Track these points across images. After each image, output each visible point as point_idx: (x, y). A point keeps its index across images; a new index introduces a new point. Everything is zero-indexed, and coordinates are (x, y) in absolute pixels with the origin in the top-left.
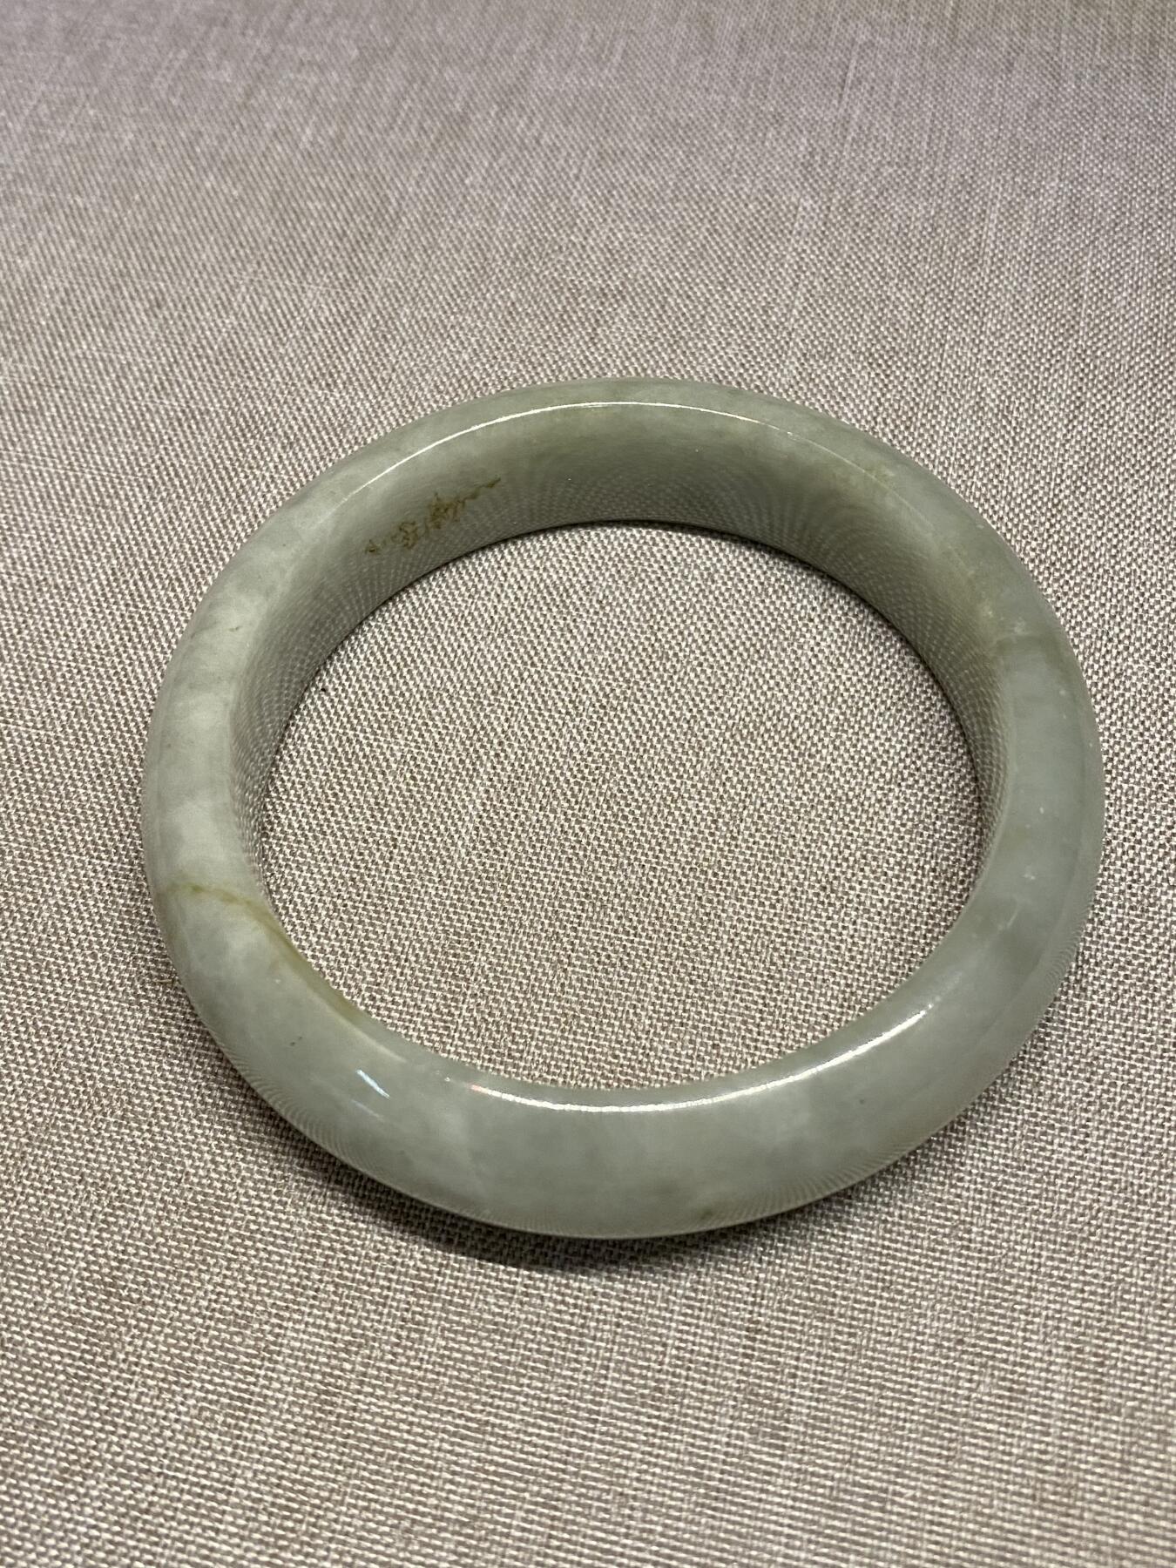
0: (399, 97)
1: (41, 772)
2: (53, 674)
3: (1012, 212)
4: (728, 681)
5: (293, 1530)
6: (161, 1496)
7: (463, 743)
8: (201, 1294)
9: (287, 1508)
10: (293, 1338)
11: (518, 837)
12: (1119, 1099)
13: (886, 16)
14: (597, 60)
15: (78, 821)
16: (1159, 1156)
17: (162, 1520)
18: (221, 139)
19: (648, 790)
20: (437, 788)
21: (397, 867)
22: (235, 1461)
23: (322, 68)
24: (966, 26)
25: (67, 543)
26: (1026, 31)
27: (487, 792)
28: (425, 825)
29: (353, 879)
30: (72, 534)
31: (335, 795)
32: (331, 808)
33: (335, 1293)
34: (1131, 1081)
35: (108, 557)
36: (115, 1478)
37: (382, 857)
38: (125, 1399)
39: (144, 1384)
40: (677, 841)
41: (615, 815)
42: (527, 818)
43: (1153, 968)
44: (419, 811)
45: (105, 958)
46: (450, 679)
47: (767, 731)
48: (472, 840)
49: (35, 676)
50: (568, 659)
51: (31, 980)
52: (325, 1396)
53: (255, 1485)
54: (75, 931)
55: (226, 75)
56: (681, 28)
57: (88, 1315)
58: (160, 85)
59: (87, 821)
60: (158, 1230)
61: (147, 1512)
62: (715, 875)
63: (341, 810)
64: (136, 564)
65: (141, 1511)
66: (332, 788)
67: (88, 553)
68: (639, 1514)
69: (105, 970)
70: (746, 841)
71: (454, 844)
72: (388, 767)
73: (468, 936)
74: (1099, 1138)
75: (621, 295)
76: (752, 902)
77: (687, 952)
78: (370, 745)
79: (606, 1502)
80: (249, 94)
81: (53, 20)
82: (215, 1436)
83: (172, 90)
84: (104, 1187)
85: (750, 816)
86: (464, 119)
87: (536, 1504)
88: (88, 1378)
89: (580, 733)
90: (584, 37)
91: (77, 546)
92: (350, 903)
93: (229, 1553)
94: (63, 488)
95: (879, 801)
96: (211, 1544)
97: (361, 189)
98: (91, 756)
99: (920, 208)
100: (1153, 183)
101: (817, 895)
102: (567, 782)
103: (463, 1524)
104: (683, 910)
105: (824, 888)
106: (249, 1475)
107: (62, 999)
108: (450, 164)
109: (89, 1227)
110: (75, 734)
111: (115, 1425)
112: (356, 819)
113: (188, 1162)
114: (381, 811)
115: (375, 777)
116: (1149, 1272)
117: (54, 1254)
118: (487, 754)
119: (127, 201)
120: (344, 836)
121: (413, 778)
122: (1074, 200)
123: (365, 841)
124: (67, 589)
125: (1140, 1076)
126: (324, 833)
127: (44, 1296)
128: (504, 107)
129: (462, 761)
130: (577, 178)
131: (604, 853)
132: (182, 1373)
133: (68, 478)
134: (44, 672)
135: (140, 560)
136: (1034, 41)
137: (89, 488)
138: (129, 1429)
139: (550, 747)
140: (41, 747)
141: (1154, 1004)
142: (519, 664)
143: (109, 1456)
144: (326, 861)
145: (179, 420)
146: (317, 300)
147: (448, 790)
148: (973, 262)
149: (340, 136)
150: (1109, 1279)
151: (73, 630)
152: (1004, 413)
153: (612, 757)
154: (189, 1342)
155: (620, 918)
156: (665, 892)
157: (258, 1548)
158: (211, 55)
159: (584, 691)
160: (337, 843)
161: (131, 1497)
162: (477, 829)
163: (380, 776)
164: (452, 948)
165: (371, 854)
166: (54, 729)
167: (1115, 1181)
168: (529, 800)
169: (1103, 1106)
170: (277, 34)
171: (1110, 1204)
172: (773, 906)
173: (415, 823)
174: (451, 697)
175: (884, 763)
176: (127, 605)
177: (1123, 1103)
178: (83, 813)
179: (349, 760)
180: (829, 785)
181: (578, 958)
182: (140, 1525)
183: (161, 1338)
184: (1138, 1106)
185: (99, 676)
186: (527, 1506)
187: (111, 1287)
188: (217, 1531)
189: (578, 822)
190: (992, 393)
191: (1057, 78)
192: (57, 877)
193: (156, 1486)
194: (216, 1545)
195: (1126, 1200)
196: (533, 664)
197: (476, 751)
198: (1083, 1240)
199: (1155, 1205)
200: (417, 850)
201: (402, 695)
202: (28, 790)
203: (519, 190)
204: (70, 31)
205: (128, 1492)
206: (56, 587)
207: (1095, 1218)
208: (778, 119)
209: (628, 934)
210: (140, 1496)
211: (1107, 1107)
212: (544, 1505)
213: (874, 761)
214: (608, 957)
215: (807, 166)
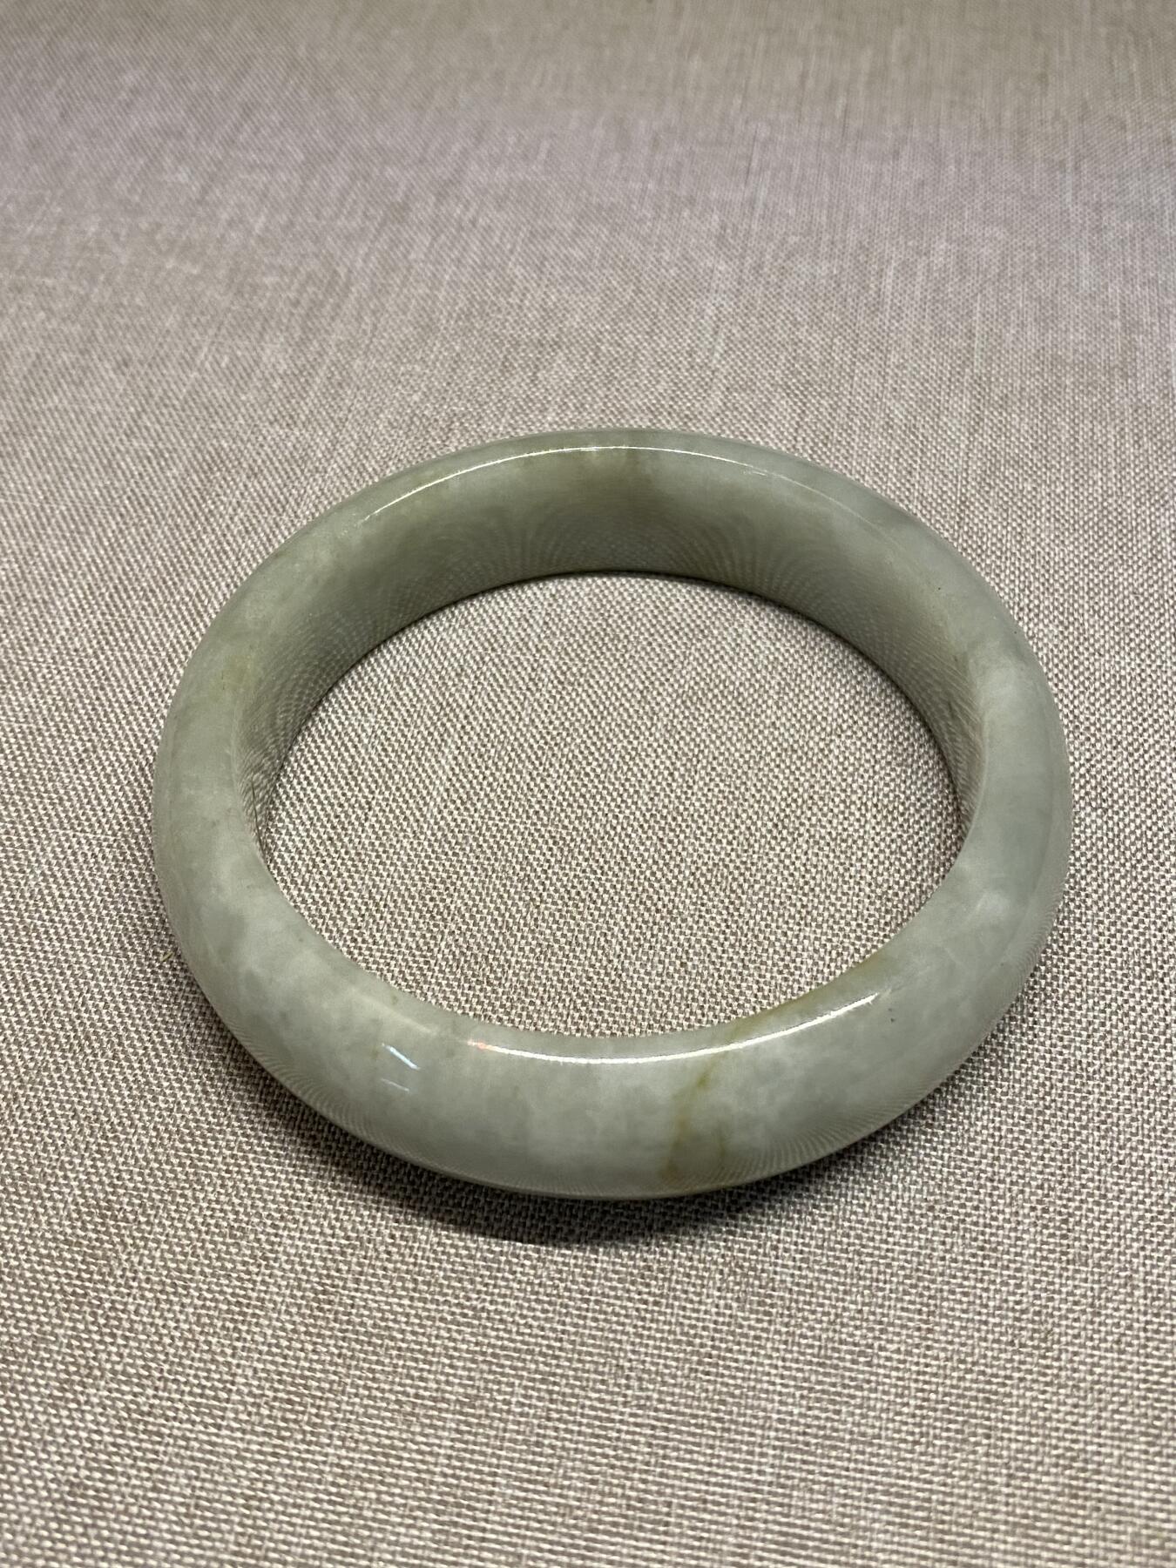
0: (344, 193)
1: (25, 760)
2: (34, 675)
3: (906, 269)
4: (677, 656)
5: (296, 1421)
6: (161, 1399)
7: (430, 718)
8: (196, 1211)
9: (289, 1401)
10: (290, 1243)
11: (487, 795)
12: (1061, 991)
13: (783, 117)
14: (525, 157)
15: (61, 799)
16: (1103, 1038)
17: (163, 1421)
18: (181, 228)
19: (608, 751)
20: (408, 757)
21: (372, 826)
22: (235, 1362)
23: (272, 169)
24: (855, 124)
25: (44, 564)
26: (909, 125)
27: (455, 758)
28: (398, 789)
29: (330, 839)
30: (49, 556)
31: (310, 767)
32: (306, 778)
33: (329, 1202)
34: (1072, 974)
35: (84, 575)
36: (115, 1386)
37: (358, 818)
38: (123, 1311)
39: (143, 1297)
40: (637, 792)
41: (577, 773)
42: (495, 779)
43: (1083, 878)
44: (391, 777)
45: (91, 918)
46: (415, 665)
47: (715, 696)
48: (443, 800)
49: (17, 678)
50: (526, 644)
51: (20, 942)
52: (324, 1294)
53: (256, 1383)
54: (62, 896)
55: (183, 177)
56: (599, 132)
57: (84, 1238)
58: (121, 186)
59: (70, 800)
60: (152, 1156)
61: (149, 1414)
62: (674, 819)
63: (317, 779)
64: (111, 579)
65: (142, 1413)
66: (306, 762)
67: (65, 571)
68: (635, 1384)
69: (91, 929)
70: (701, 789)
71: (426, 804)
72: (360, 741)
73: (443, 882)
74: (1047, 1024)
75: (557, 344)
76: (709, 841)
77: (651, 886)
78: (341, 723)
79: (602, 1373)
80: (205, 190)
81: (19, 136)
82: (214, 1340)
83: (131, 190)
84: (96, 1121)
85: (704, 768)
86: (405, 207)
87: (533, 1380)
88: (85, 1295)
89: (541, 706)
90: (512, 140)
91: (53, 566)
92: (328, 861)
93: (232, 1447)
94: (39, 517)
95: (822, 750)
96: (214, 1439)
97: (313, 265)
98: (73, 744)
99: (823, 269)
100: (1031, 242)
101: (770, 831)
102: (531, 747)
103: (462, 1404)
104: (647, 850)
105: (776, 826)
106: (250, 1373)
107: (51, 956)
108: (394, 243)
109: (82, 1157)
110: (56, 725)
111: (113, 1335)
112: (330, 787)
113: (179, 1094)
114: (355, 779)
115: (347, 750)
116: (1104, 1137)
117: (48, 1184)
118: (454, 726)
119: (93, 280)
120: (320, 803)
121: (385, 750)
122: (961, 258)
123: (341, 805)
124: (45, 602)
125: (1080, 969)
126: (301, 801)
127: (39, 1223)
128: (441, 197)
129: (430, 734)
130: (511, 252)
131: (570, 805)
132: (178, 1285)
133: (43, 509)
134: (24, 674)
135: (115, 576)
136: (916, 134)
137: (64, 518)
138: (126, 1338)
139: (513, 719)
140: (24, 738)
141: (1087, 908)
142: (480, 649)
143: (108, 1366)
144: (303, 824)
145: (148, 458)
146: (274, 354)
147: (418, 759)
148: (876, 308)
149: (292, 223)
150: (1066, 1146)
151: (52, 637)
152: (911, 429)
153: (572, 724)
154: (186, 1255)
155: (586, 860)
156: (629, 836)
157: (261, 1439)
158: (168, 161)
159: (543, 670)
160: (314, 808)
161: (132, 1402)
162: (447, 790)
163: (353, 751)
164: (429, 893)
165: (347, 816)
166: (36, 722)
167: (1065, 1061)
168: (495, 764)
169: (1048, 997)
170: (230, 142)
171: (1061, 1081)
172: (730, 843)
173: (388, 788)
174: (417, 680)
175: (825, 719)
176: (103, 614)
177: (1066, 993)
178: (67, 793)
179: (322, 737)
180: (775, 739)
181: (549, 896)
182: (141, 1427)
183: (158, 1254)
184: (1079, 995)
185: (78, 675)
186: (525, 1383)
187: (106, 1210)
188: (219, 1427)
189: (543, 780)
190: (899, 415)
191: (939, 161)
192: (43, 850)
193: (156, 1389)
194: (219, 1441)
195: (1077, 1076)
196: (493, 650)
197: (443, 725)
198: (1040, 1113)
199: (1103, 1080)
200: (391, 811)
201: (370, 679)
202: (12, 776)
203: (458, 262)
204: (34, 145)
205: (129, 1397)
206: (35, 601)
207: (1049, 1094)
208: (691, 201)
209: (595, 873)
210: (141, 1400)
211: (1050, 997)
212: (543, 1381)
213: (814, 717)
214: (578, 893)
215: (721, 239)
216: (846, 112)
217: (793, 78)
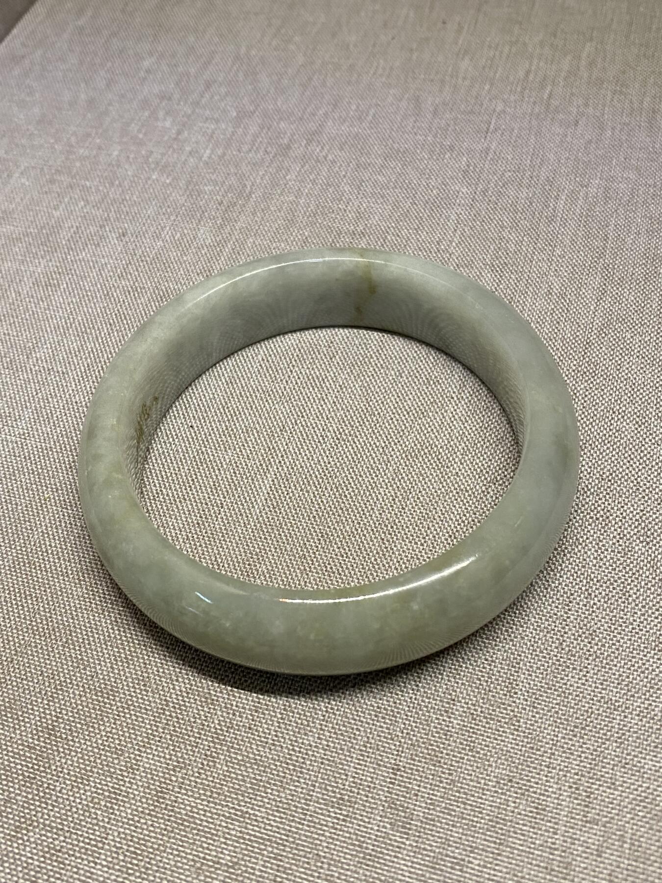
0: (256, 136)
1: (41, 465)
2: (52, 415)
3: (573, 196)
4: (406, 428)
5: (137, 865)
6: (67, 843)
7: (262, 456)
8: (99, 736)
9: (135, 853)
10: (146, 762)
11: (288, 504)
12: (606, 654)
13: (512, 98)
14: (360, 118)
15: (57, 489)
16: (627, 685)
17: (67, 856)
18: (163, 155)
19: (359, 482)
20: (247, 478)
21: (222, 518)
22: (109, 826)
23: (217, 121)
24: (555, 103)
25: (65, 351)
26: (586, 105)
27: (273, 481)
28: (239, 497)
29: (198, 524)
30: (69, 346)
31: (193, 480)
32: (190, 487)
33: (170, 739)
34: (613, 644)
35: (86, 358)
36: (44, 832)
37: (215, 512)
38: (53, 790)
39: (65, 783)
40: (372, 509)
41: (340, 495)
42: (294, 495)
43: (629, 584)
44: (236, 489)
45: (64, 560)
46: (258, 423)
47: (425, 454)
48: (263, 505)
49: (43, 417)
50: (321, 414)
51: (25, 570)
52: (161, 794)
53: (118, 840)
54: (50, 545)
55: (168, 124)
56: (404, 104)
57: (38, 745)
58: (134, 128)
59: (62, 490)
60: (79, 702)
61: (60, 851)
62: (392, 527)
63: (195, 488)
64: (100, 362)
65: (56, 851)
66: (191, 477)
67: (76, 356)
68: (326, 866)
69: (63, 566)
70: (409, 510)
71: (253, 507)
72: (222, 466)
73: (257, 554)
74: (594, 674)
75: (363, 234)
76: (411, 542)
77: (374, 567)
78: (213, 455)
79: (308, 858)
80: (179, 133)
81: (83, 96)
82: (99, 812)
83: (139, 131)
84: (53, 678)
85: (413, 497)
86: (288, 147)
87: (270, 857)
88: (35, 778)
89: (325, 452)
90: (354, 107)
91: (70, 352)
92: (195, 536)
93: (101, 876)
94: (66, 323)
95: (483, 492)
96: (92, 870)
97: (233, 180)
98: (68, 457)
99: (524, 194)
100: (651, 182)
101: (446, 540)
102: (316, 477)
103: (229, 867)
104: (373, 545)
105: (450, 536)
106: (116, 834)
107: (40, 580)
108: (279, 169)
109: (43, 699)
110: (60, 446)
111: (47, 804)
112: (202, 493)
113: (98, 667)
114: (216, 489)
115: (214, 471)
116: (618, 747)
117: (23, 712)
118: (275, 461)
119: (112, 184)
120: (195, 501)
121: (235, 473)
122: (607, 190)
123: (206, 504)
124: (63, 373)
125: (619, 641)
126: (185, 500)
127: (15, 734)
128: (309, 142)
129: (261, 465)
130: (344, 176)
131: (333, 514)
132: (84, 778)
133: (69, 319)
134: (47, 414)
135: (102, 360)
136: (590, 110)
137: (79, 324)
138: (53, 806)
139: (308, 459)
140: (42, 452)
141: (629, 604)
142: (295, 416)
143: (42, 821)
144: (184, 513)
145: (129, 292)
146: (205, 235)
147: (252, 480)
148: (551, 220)
149: (224, 154)
150: (595, 750)
151: (64, 394)
152: (563, 296)
153: (341, 465)
154: (90, 761)
155: (339, 548)
156: (365, 535)
157: (117, 873)
158: (161, 114)
159: (329, 431)
160: (192, 505)
161: (51, 843)
162: (266, 500)
163: (217, 472)
164: (248, 561)
165: (209, 511)
166: (50, 443)
167: (602, 697)
168: (295, 486)
169: (597, 657)
170: (197, 104)
171: (598, 710)
172: (422, 545)
173: (233, 495)
174: (258, 432)
175: (487, 472)
176: (93, 382)
177: (609, 655)
178: (61, 486)
179: (201, 463)
180: (457, 483)
181: (315, 568)
182: (55, 858)
183: (75, 759)
184: (617, 658)
185: (76, 417)
186: (265, 859)
187: (51, 731)
188: (96, 863)
189: (320, 498)
190: (556, 287)
191: (602, 128)
192: (44, 518)
193: (65, 837)
194: (95, 871)
195: (608, 708)
196: (303, 417)
197: (269, 460)
198: (583, 729)
199: (623, 712)
200: (234, 510)
201: (232, 430)
202: (33, 473)
203: (314, 182)
204: (91, 102)
205: (50, 840)
206: (58, 372)
207: (590, 717)
208: (452, 148)
209: (343, 556)
210: (57, 842)
211: (599, 657)
212: (275, 859)
213: (481, 471)
214: (331, 568)
215: (465, 172)
216: (550, 96)
217: (521, 74)
